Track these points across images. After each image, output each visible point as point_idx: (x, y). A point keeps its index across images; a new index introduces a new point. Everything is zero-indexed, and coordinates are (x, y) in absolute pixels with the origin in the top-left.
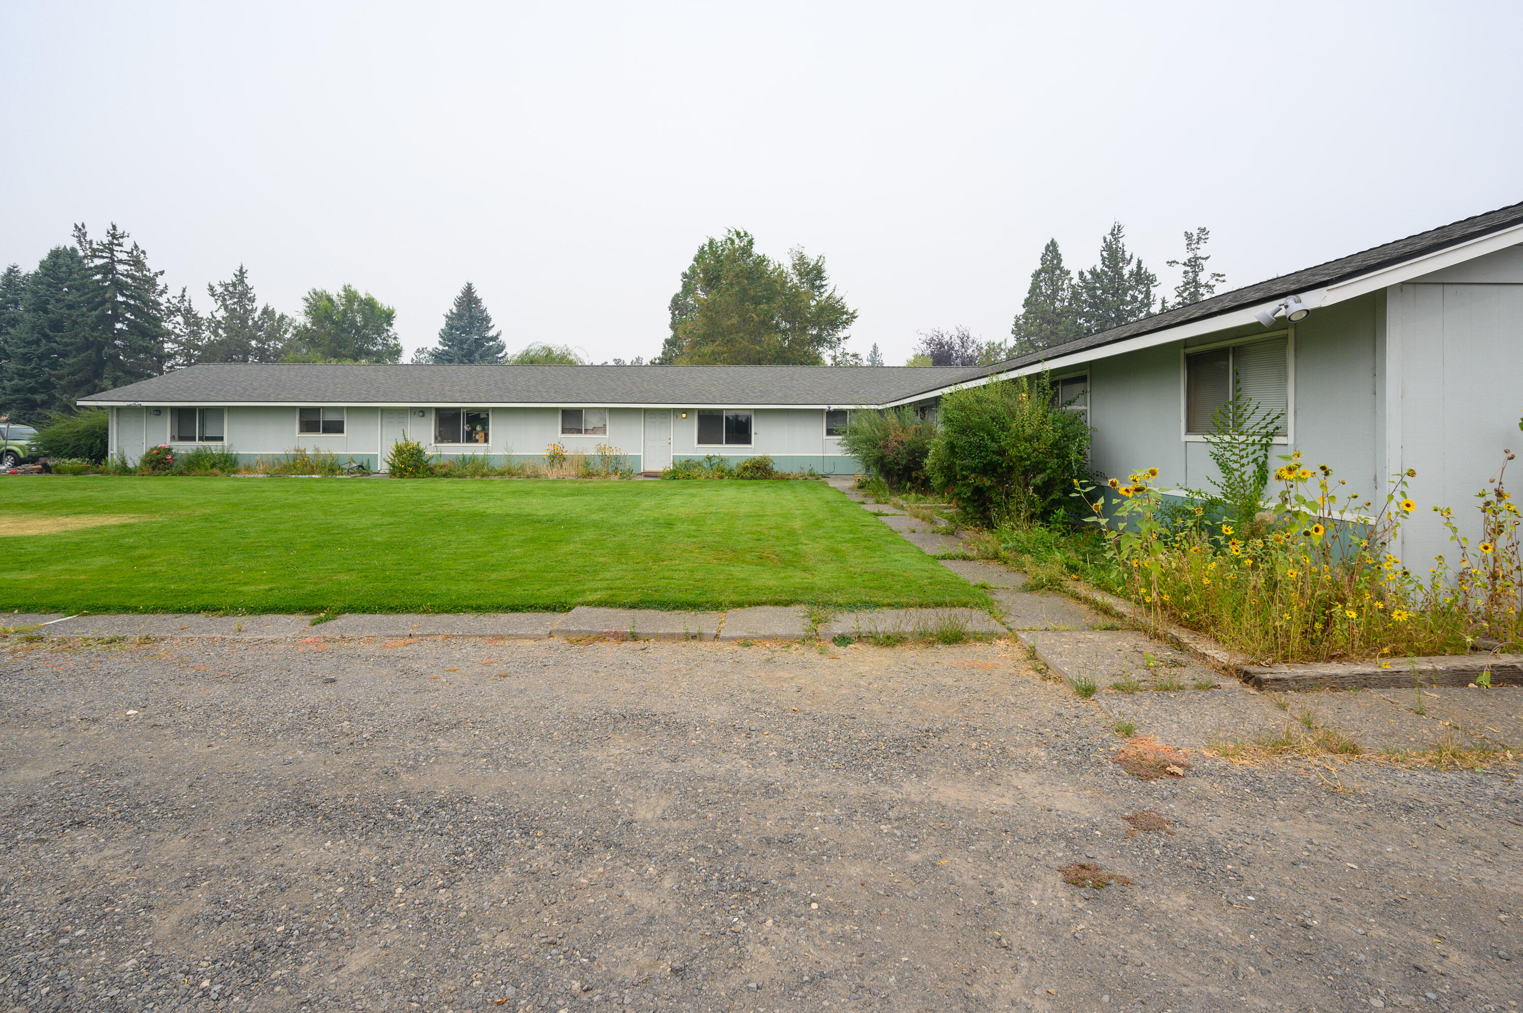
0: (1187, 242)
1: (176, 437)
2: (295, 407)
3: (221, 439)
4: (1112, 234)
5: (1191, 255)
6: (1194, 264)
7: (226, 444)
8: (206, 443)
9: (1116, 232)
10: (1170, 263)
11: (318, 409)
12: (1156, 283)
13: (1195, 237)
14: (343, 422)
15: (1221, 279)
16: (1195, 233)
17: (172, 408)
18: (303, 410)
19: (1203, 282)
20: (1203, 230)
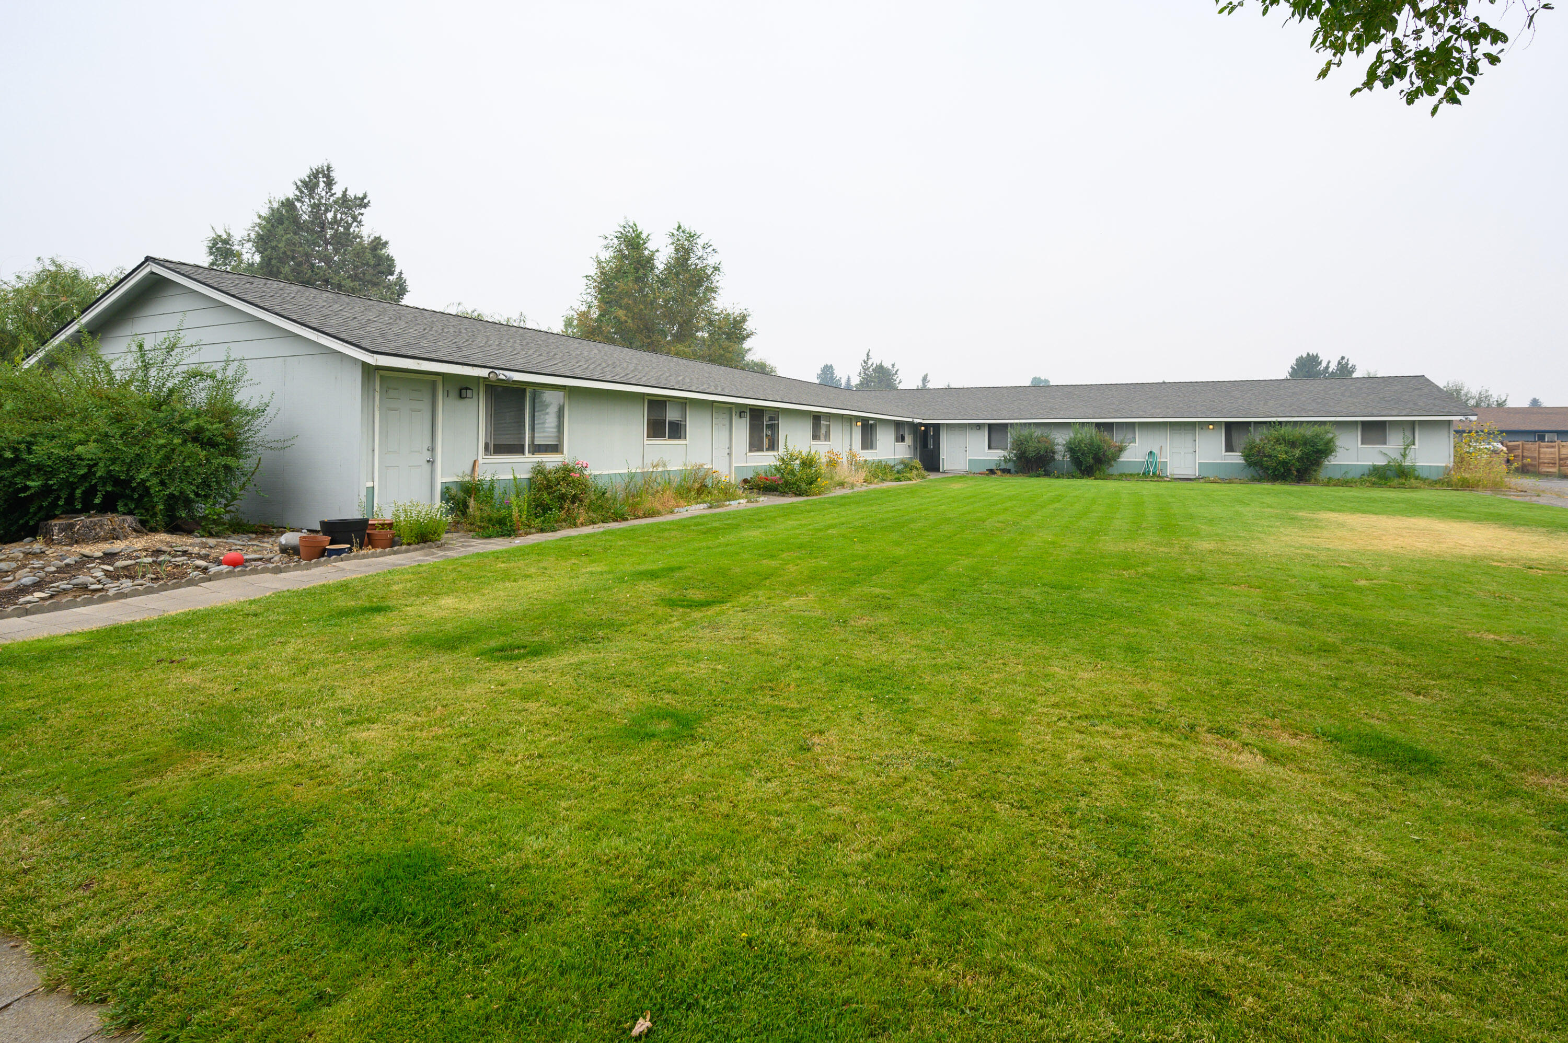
1: (492, 446)
3: (558, 449)
11: (664, 402)
14: (685, 423)
18: (650, 403)
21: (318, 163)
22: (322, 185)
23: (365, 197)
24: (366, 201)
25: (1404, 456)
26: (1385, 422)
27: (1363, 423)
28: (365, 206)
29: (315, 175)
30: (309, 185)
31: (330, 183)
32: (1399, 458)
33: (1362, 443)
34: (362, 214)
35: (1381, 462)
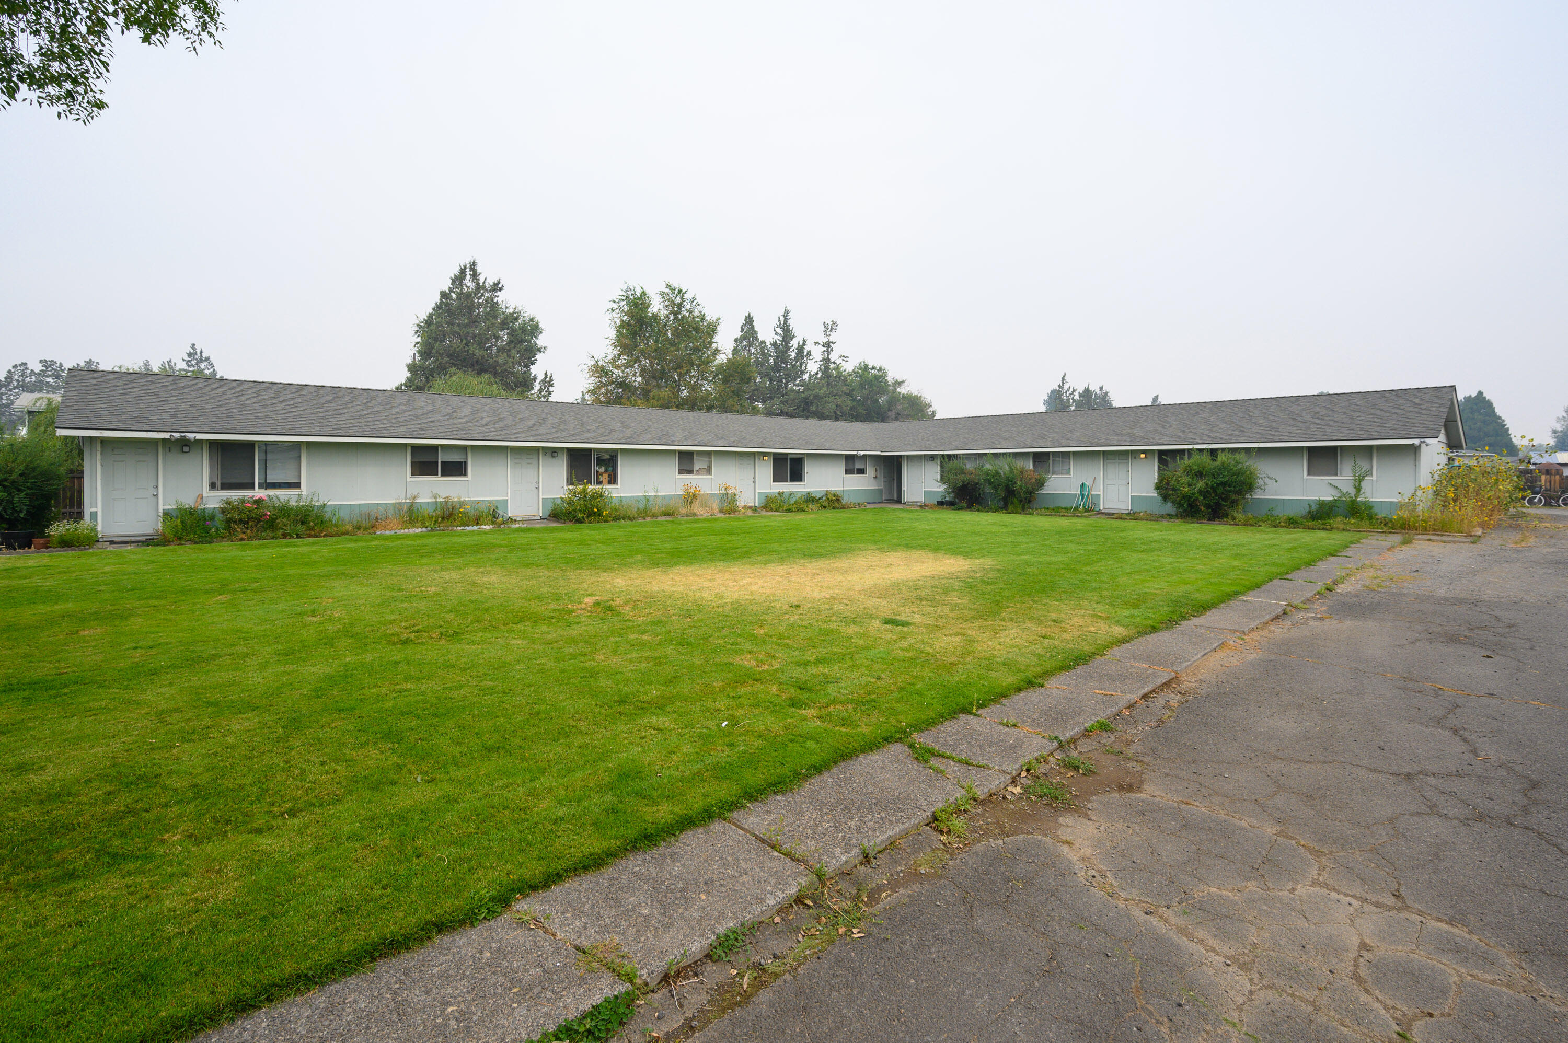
0: (824, 329)
1: (219, 485)
2: (405, 445)
3: (297, 485)
4: (784, 316)
5: (825, 340)
6: (828, 345)
7: (305, 493)
8: (271, 492)
9: (786, 314)
10: (816, 343)
11: (435, 448)
12: (811, 358)
13: (830, 327)
14: (466, 463)
15: (846, 359)
16: (830, 323)
17: (211, 443)
18: (415, 449)
19: (832, 360)
20: (834, 323)
21: (466, 260)
22: (468, 277)
23: (499, 283)
24: (500, 286)
25: (1358, 489)
26: (1335, 448)
27: (1310, 449)
28: (501, 289)
29: (463, 271)
30: (459, 279)
31: (475, 276)
32: (1352, 492)
33: (1309, 474)
34: (498, 297)
35: (1328, 496)
